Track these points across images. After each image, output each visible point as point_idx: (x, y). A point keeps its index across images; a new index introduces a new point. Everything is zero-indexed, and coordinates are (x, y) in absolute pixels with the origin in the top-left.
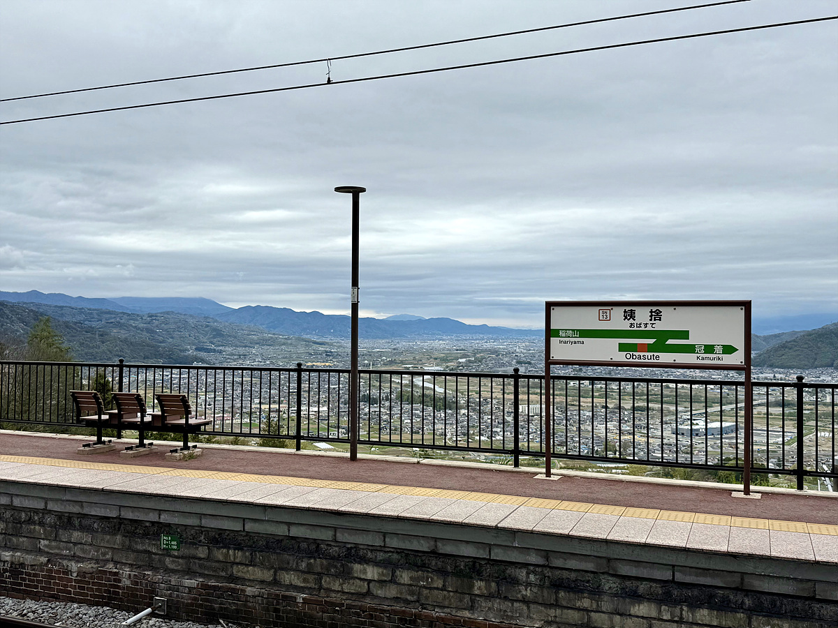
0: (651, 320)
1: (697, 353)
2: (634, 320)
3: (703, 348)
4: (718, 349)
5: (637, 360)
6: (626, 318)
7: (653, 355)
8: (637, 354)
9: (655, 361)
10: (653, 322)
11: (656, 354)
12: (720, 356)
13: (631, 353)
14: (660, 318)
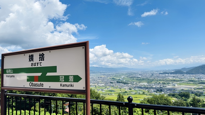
0: (40, 60)
1: (61, 82)
2: (33, 61)
3: (63, 78)
4: (71, 78)
5: (34, 87)
6: (30, 60)
7: (41, 84)
8: (34, 83)
9: (41, 87)
10: (41, 62)
11: (42, 83)
12: (72, 83)
13: (32, 82)
14: (44, 59)
